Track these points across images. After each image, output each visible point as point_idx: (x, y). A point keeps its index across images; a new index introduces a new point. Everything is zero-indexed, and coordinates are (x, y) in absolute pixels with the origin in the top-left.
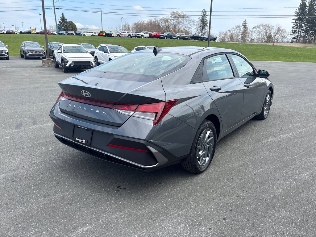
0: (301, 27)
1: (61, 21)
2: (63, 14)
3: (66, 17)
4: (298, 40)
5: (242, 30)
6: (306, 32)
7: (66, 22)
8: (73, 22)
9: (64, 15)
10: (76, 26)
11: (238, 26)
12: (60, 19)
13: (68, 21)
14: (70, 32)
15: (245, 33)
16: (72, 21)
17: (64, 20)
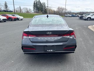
0: (35, 9)
4: (35, 12)
5: (20, 9)
6: (36, 10)
11: (18, 8)
15: (21, 10)
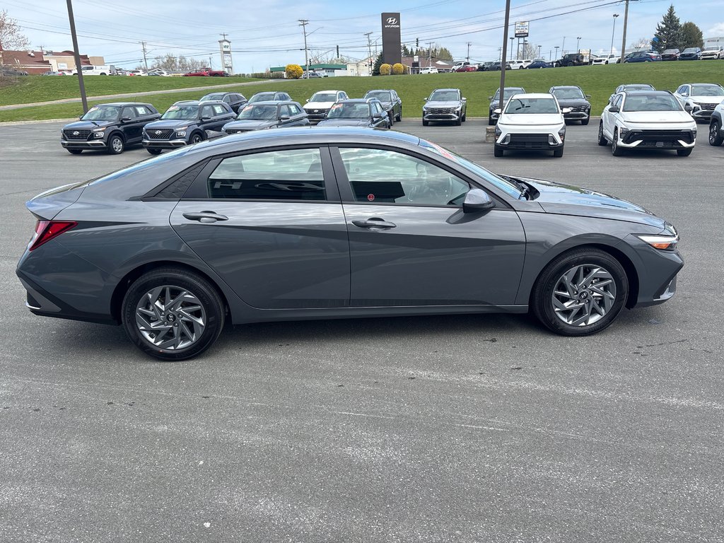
1: (664, 26)
2: (671, 9)
3: (677, 15)
7: (676, 27)
8: (695, 25)
9: (675, 10)
10: (700, 34)
12: (663, 20)
13: (682, 23)
14: (668, 52)
16: (694, 22)
17: (672, 22)
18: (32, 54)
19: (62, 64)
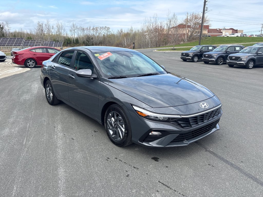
18: (218, 30)
19: (227, 33)
